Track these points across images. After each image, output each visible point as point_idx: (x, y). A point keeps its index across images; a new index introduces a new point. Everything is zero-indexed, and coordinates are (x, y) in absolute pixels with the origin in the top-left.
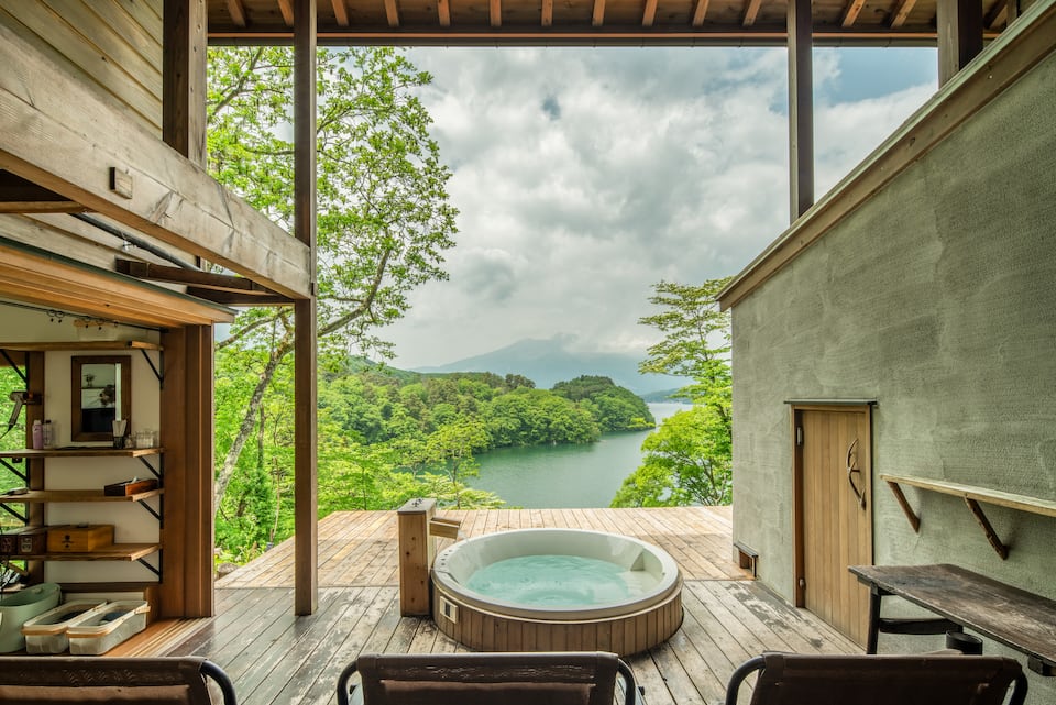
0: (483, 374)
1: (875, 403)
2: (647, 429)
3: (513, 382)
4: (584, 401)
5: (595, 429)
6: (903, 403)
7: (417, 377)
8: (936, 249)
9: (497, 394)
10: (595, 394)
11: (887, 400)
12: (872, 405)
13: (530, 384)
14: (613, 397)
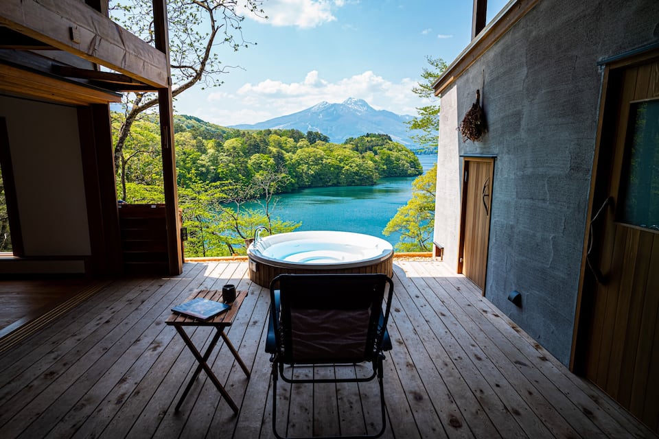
0: (289, 131)
1: (496, 157)
2: (416, 175)
3: (313, 138)
4: (368, 153)
5: (376, 175)
6: (506, 158)
7: (238, 134)
8: (525, 71)
9: (301, 147)
10: (377, 148)
11: (500, 155)
12: (494, 158)
13: (325, 139)
14: (391, 150)
